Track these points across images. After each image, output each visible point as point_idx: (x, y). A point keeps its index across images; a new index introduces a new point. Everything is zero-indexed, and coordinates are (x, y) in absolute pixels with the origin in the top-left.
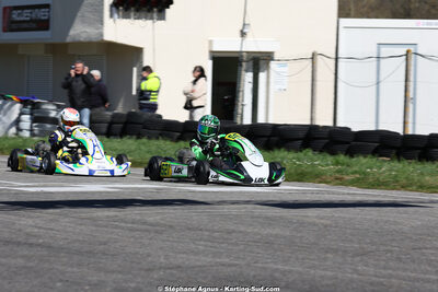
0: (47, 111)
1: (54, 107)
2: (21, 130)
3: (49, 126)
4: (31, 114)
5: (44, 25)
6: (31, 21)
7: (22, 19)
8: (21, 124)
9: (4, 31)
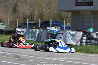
0: (93, 36)
1: (96, 34)
2: (83, 43)
3: (93, 41)
4: (87, 37)
5: (91, 4)
6: (86, 2)
7: (82, 1)
8: (83, 40)
9: (75, 6)
